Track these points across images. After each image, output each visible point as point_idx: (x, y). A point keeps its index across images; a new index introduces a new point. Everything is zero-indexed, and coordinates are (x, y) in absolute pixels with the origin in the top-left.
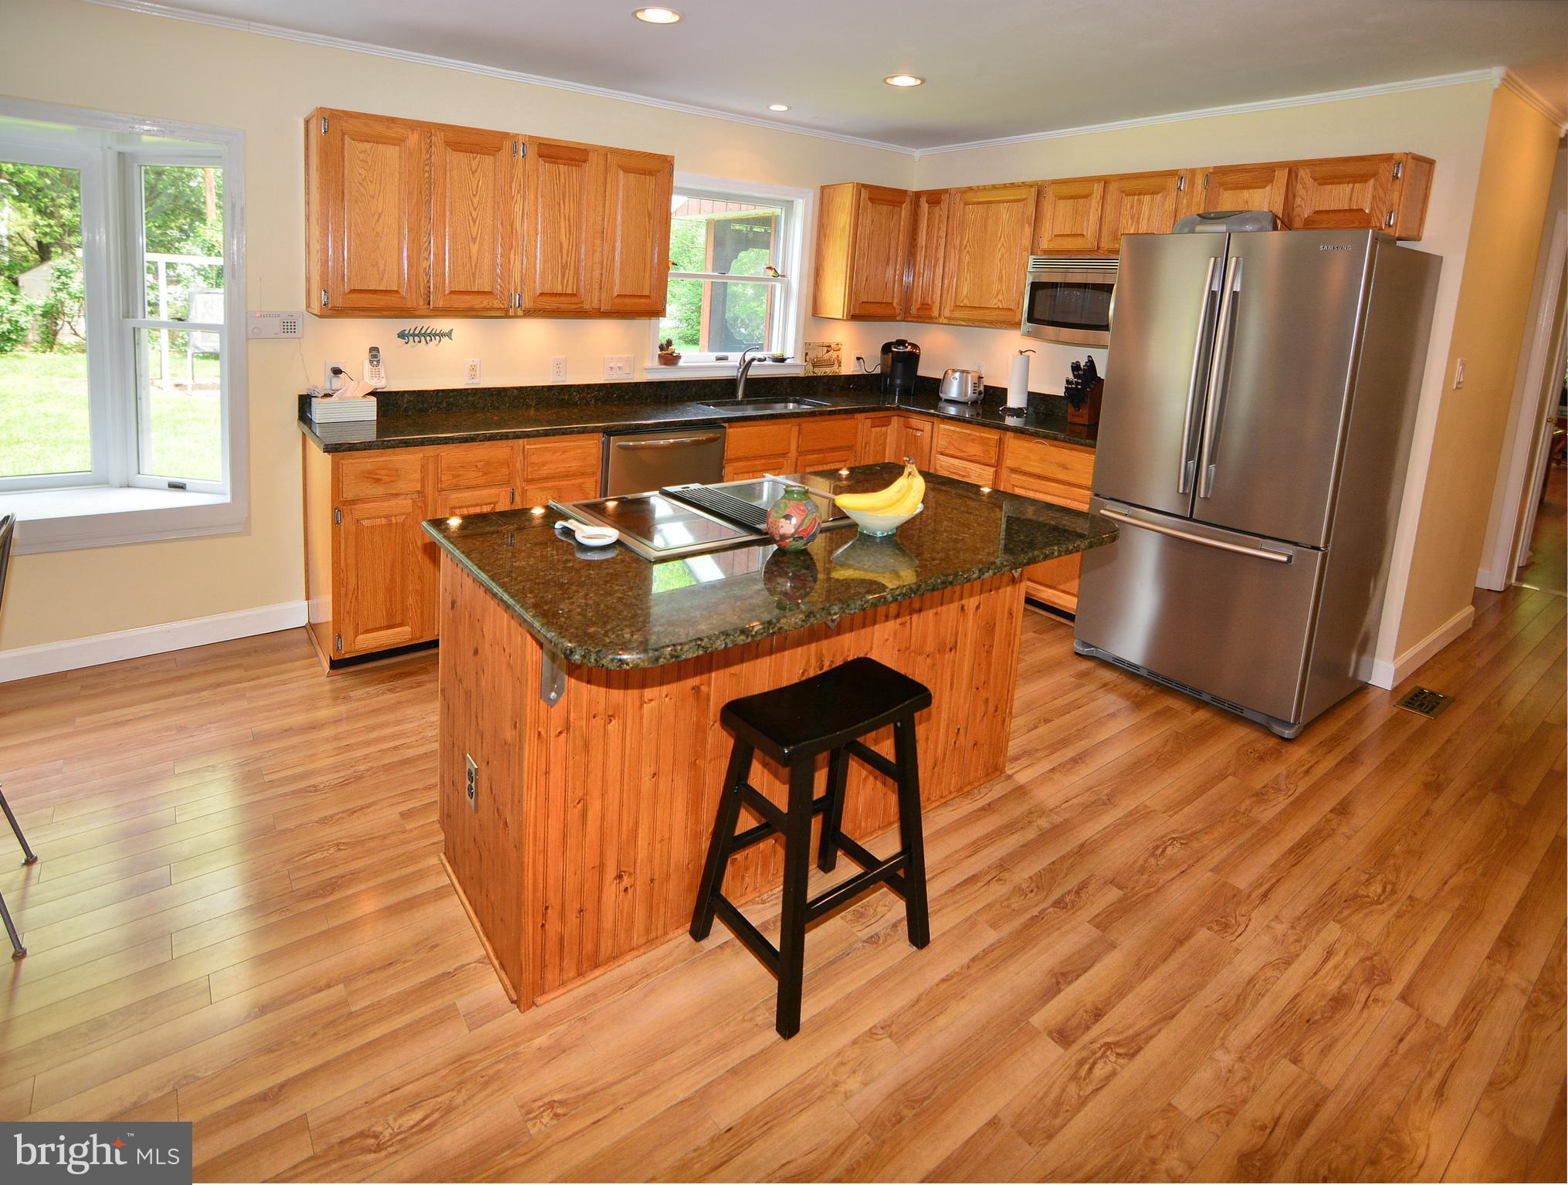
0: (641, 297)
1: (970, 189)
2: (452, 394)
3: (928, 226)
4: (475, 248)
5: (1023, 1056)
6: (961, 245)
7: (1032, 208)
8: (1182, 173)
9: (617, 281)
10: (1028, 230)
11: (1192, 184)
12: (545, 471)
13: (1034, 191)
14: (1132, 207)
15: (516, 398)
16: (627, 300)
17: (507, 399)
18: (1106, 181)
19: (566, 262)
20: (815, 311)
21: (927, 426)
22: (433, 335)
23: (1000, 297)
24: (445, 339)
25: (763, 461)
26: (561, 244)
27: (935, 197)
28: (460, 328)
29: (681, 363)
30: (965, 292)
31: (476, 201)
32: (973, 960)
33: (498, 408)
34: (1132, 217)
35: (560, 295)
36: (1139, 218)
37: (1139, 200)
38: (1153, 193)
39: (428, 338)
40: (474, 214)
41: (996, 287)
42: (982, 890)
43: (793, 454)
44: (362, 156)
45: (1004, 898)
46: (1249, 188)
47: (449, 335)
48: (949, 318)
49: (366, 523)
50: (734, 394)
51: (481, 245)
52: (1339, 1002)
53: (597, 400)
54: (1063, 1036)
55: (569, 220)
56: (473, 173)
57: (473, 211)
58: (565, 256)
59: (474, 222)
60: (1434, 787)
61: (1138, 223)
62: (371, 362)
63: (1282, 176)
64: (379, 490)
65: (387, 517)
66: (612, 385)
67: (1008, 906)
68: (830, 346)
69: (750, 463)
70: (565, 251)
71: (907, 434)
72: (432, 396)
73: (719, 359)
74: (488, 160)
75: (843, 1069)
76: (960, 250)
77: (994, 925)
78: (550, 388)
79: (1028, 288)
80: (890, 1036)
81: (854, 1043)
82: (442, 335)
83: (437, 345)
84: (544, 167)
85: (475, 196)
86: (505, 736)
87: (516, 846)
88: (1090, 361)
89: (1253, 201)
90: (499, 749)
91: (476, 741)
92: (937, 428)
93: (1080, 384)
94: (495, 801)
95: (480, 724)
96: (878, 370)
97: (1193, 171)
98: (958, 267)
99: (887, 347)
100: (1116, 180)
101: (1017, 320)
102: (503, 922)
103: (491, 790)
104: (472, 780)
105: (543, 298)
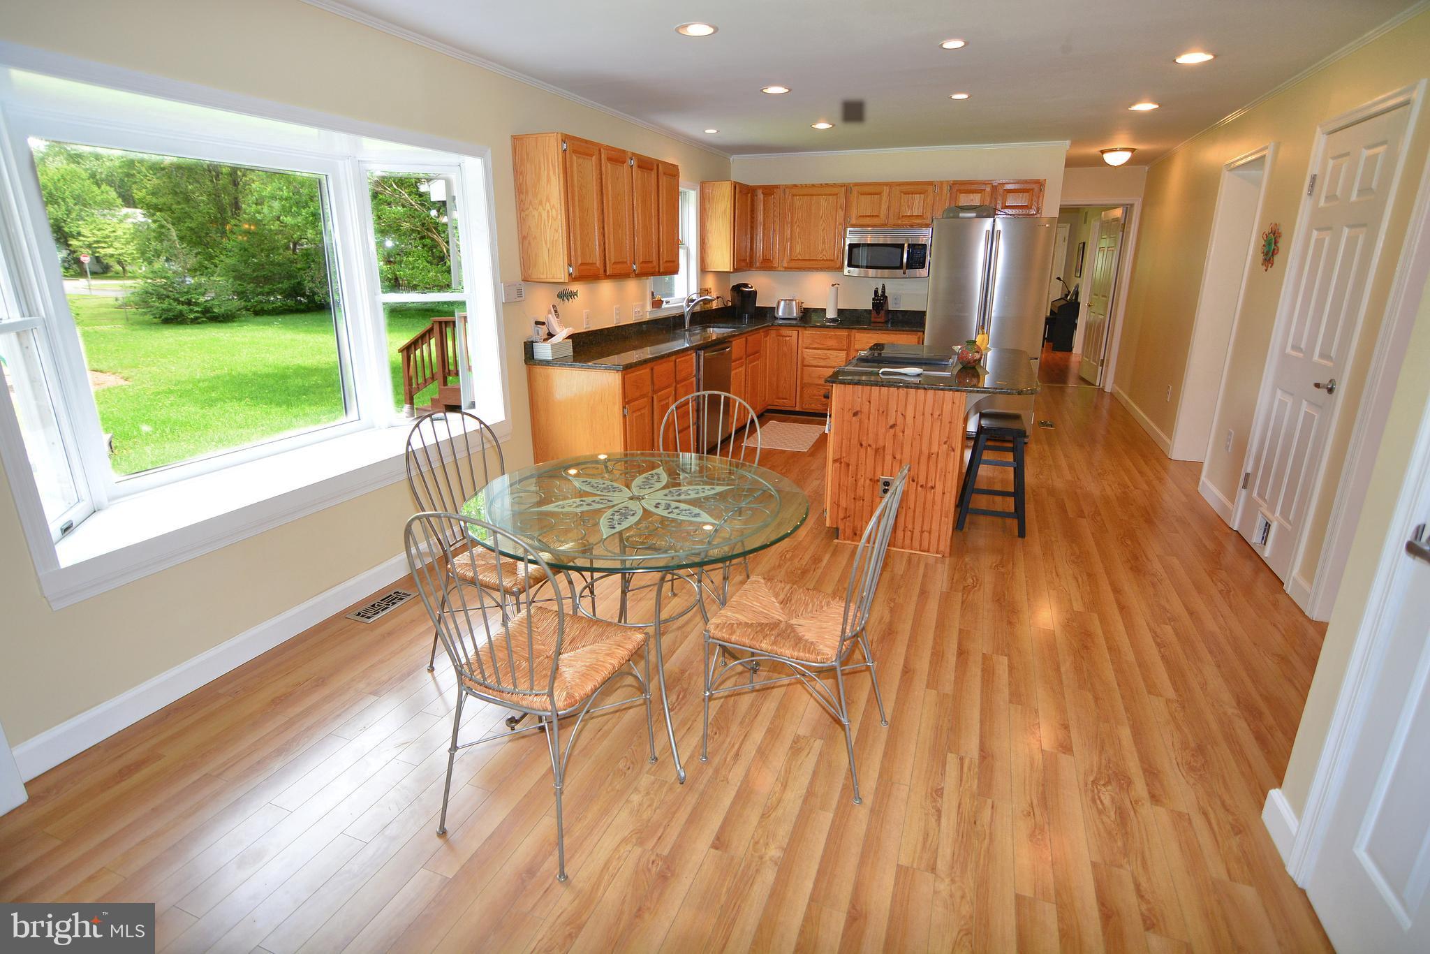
1: (796, 186)
3: (764, 209)
4: (620, 232)
6: (792, 221)
7: (842, 200)
8: (936, 183)
9: (665, 252)
10: (841, 213)
11: (941, 189)
13: (843, 189)
14: (908, 201)
15: (607, 335)
18: (890, 185)
19: (649, 240)
20: (704, 269)
21: (795, 334)
23: (824, 252)
25: (739, 362)
26: (647, 227)
27: (769, 191)
29: (663, 306)
30: (798, 251)
34: (909, 206)
35: (648, 262)
36: (912, 207)
37: (912, 197)
38: (920, 193)
40: (619, 208)
41: (820, 247)
43: (745, 357)
46: (972, 193)
47: (576, 293)
51: (622, 229)
53: (635, 334)
56: (617, 179)
57: (618, 206)
58: (648, 235)
61: (912, 209)
63: (989, 188)
64: (638, 393)
65: (640, 410)
68: (708, 290)
69: (736, 363)
76: (792, 226)
79: (847, 248)
84: (638, 172)
85: (618, 195)
86: (932, 451)
87: (944, 493)
88: (884, 287)
89: (976, 200)
90: (924, 459)
91: (892, 466)
92: (803, 333)
93: (880, 300)
94: (917, 484)
95: (898, 456)
96: (730, 304)
97: (942, 183)
98: (791, 234)
99: (737, 289)
100: (897, 185)
101: (838, 266)
102: (927, 532)
103: (913, 481)
104: (888, 486)
105: (643, 265)
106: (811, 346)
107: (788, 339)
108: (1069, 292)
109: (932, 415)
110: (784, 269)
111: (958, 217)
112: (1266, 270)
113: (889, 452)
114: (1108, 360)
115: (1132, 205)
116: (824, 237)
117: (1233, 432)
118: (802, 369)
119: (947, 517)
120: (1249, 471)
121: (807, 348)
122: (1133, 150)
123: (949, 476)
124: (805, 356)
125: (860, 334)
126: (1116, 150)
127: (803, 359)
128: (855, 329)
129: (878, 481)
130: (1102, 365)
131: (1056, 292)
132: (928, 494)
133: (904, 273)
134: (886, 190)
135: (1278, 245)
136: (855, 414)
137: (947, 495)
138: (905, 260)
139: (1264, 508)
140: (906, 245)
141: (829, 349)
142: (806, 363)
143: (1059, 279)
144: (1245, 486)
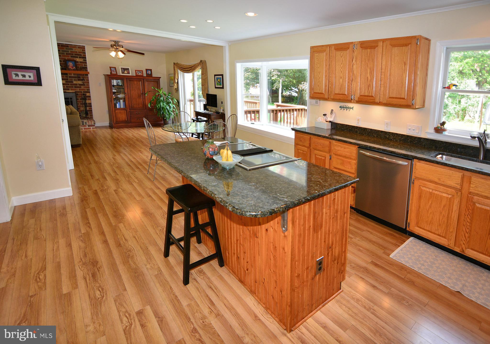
0: (401, 98)
2: (350, 127)
4: (341, 80)
5: (139, 301)
12: (339, 153)
19: (369, 84)
22: (348, 108)
26: (368, 78)
31: (342, 66)
32: (176, 296)
35: (368, 96)
42: (206, 305)
44: (317, 57)
45: (201, 311)
47: (352, 108)
49: (299, 151)
54: (140, 313)
55: (371, 69)
56: (341, 57)
57: (341, 69)
58: (369, 82)
59: (341, 72)
62: (331, 113)
65: (303, 151)
67: (197, 312)
70: (369, 80)
74: (345, 52)
75: (153, 265)
77: (189, 305)
80: (158, 274)
81: (159, 267)
83: (349, 111)
84: (362, 51)
85: (342, 64)
105: (361, 97)
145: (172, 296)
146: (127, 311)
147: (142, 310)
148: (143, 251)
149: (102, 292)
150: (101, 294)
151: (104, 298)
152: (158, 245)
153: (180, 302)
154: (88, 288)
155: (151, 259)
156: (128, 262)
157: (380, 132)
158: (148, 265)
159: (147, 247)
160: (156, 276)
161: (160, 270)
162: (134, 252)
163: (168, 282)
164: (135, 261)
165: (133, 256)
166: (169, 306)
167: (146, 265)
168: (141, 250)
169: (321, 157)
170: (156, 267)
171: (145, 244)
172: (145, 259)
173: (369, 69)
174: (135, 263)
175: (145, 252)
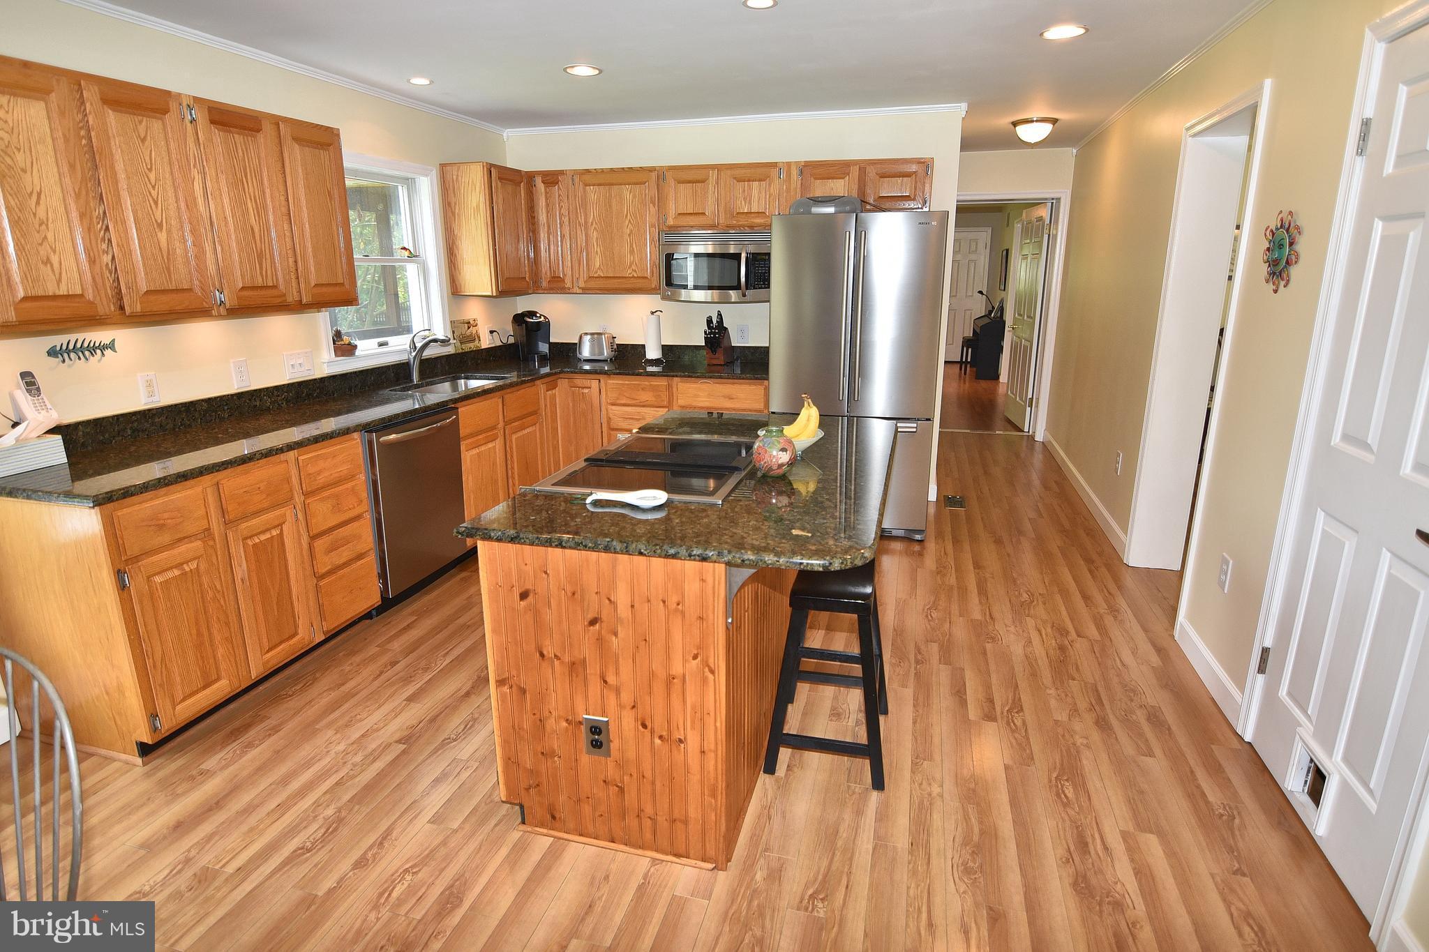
0: (336, 285)
1: (588, 171)
3: (547, 205)
4: (163, 236)
6: (586, 222)
7: (653, 191)
8: (781, 165)
9: (312, 269)
10: (653, 210)
11: (789, 173)
12: (322, 479)
13: (654, 175)
14: (744, 191)
15: (206, 411)
16: (325, 290)
17: (197, 415)
18: (719, 168)
19: (261, 249)
20: (455, 291)
21: (595, 384)
22: (92, 349)
23: (634, 267)
24: (108, 352)
25: (484, 435)
26: (252, 229)
27: (551, 178)
28: (126, 339)
29: (358, 353)
30: (597, 265)
31: (152, 176)
32: (915, 706)
33: (190, 426)
34: (745, 199)
35: (262, 288)
36: (750, 200)
37: (749, 186)
38: (760, 180)
39: (87, 353)
40: (154, 193)
41: (628, 258)
43: (501, 425)
46: (833, 178)
47: (111, 346)
48: (583, 289)
49: (158, 579)
50: (409, 377)
51: (169, 232)
52: (1062, 648)
53: (288, 401)
54: (989, 717)
55: (256, 201)
56: (142, 141)
57: (152, 192)
58: (258, 242)
59: (156, 203)
60: (998, 542)
61: (750, 203)
62: (29, 390)
63: (855, 171)
64: (166, 538)
65: (179, 566)
66: (300, 384)
67: (900, 673)
68: (469, 323)
69: (476, 438)
70: (257, 237)
71: (573, 393)
72: (111, 424)
73: (381, 345)
74: (156, 125)
75: (923, 785)
76: (586, 228)
78: (240, 395)
79: (664, 260)
80: (924, 760)
81: (913, 772)
82: (103, 348)
83: (99, 361)
84: (217, 135)
85: (150, 170)
86: (673, 672)
87: (703, 752)
88: (720, 315)
89: (839, 187)
90: (659, 688)
91: (602, 697)
92: (606, 384)
93: (717, 333)
94: (652, 732)
95: (611, 679)
96: (512, 340)
97: (789, 164)
98: (586, 242)
99: (519, 319)
100: (727, 169)
101: (653, 286)
102: (680, 821)
103: (644, 726)
104: (599, 733)
105: (245, 293)
106: (618, 402)
107: (586, 391)
108: (993, 308)
109: (664, 602)
110: (581, 291)
111: (810, 213)
112: (1275, 291)
113: (593, 670)
114: (1038, 399)
115: (1058, 200)
116: (631, 246)
117: (1231, 562)
118: (609, 436)
119: (714, 795)
120: (1268, 643)
121: (613, 404)
122: (1054, 121)
123: (710, 721)
124: (611, 416)
125: (683, 384)
126: (1032, 121)
127: (609, 419)
128: (677, 376)
129: (580, 723)
130: (1031, 406)
131: (978, 308)
132: (675, 752)
133: (744, 295)
134: (713, 175)
135: (1298, 247)
136: (524, 596)
137: (711, 756)
138: (743, 279)
139: (1306, 730)
140: (743, 256)
141: (644, 406)
142: (613, 425)
143: (981, 292)
144: (1261, 669)
145: (921, 711)
146: (1013, 731)
147: (983, 719)
148: (928, 841)
149: (1061, 791)
150: (1062, 787)
151: (1055, 775)
152: (877, 837)
153: (914, 696)
154: (1095, 817)
155: (921, 803)
156: (982, 833)
157: (235, 398)
158: (934, 794)
159: (911, 853)
160: (930, 758)
161: (915, 765)
162: (957, 857)
163: (913, 734)
164: (965, 824)
165: (966, 842)
166: (935, 702)
167: (941, 796)
168: (933, 853)
169: (268, 536)
170: (918, 778)
171: (911, 866)
172: (935, 816)
173: (251, 199)
174: (966, 818)
175: (925, 837)
